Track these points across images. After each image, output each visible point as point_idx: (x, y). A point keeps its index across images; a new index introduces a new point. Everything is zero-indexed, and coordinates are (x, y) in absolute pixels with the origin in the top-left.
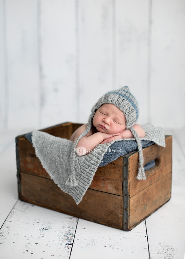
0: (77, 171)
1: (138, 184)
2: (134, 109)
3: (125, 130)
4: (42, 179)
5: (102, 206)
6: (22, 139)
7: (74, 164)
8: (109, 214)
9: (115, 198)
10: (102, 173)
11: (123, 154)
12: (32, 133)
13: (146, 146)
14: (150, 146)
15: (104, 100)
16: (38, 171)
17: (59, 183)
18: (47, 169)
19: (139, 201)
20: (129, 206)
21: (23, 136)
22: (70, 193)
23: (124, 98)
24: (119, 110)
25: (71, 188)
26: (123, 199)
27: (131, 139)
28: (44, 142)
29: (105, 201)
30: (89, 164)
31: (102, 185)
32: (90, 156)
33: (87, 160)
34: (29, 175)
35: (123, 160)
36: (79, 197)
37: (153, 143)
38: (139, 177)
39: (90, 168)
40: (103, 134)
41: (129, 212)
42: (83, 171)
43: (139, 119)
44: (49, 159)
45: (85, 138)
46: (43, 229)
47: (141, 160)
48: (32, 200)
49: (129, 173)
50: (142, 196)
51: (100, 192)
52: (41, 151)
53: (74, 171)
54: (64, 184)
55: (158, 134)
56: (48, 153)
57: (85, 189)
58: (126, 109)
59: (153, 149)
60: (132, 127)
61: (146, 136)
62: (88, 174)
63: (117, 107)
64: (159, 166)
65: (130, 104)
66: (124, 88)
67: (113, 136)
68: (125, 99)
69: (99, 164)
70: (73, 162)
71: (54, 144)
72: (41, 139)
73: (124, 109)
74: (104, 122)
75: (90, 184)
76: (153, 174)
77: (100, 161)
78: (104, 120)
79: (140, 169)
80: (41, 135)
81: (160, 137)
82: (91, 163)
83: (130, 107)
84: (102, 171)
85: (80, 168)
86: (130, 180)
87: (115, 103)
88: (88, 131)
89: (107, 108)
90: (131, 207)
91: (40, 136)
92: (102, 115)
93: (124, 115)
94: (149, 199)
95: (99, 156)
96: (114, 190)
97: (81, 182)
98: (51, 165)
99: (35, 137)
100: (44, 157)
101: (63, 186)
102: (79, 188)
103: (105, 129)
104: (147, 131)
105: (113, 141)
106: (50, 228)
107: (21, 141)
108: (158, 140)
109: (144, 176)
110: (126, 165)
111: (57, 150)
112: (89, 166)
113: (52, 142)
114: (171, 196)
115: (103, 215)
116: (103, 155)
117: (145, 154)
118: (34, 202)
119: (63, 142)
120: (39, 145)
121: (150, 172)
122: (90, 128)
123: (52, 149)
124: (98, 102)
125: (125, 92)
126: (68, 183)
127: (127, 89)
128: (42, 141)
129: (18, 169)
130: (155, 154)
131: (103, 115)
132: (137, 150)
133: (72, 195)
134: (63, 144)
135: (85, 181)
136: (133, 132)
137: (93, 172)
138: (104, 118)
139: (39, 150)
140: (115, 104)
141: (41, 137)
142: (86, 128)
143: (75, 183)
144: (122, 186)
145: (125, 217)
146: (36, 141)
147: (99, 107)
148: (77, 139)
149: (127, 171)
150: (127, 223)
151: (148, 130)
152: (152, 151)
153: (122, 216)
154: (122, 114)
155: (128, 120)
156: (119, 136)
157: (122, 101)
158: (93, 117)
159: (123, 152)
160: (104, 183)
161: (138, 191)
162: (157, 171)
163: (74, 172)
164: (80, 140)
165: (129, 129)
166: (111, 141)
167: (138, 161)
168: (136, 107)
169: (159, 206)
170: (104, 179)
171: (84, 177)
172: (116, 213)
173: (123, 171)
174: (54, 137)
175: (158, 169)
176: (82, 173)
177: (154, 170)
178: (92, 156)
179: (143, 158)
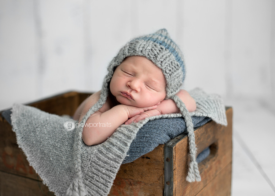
0: (86, 172)
1: (188, 188)
2: (179, 65)
3: (165, 99)
4: (31, 181)
7: (80, 160)
10: (128, 172)
11: (164, 141)
12: (11, 109)
13: (198, 125)
14: (204, 125)
15: (129, 50)
17: (57, 190)
18: (37, 167)
23: (162, 46)
24: (155, 67)
27: (175, 115)
30: (106, 159)
31: (128, 193)
32: (107, 147)
33: (101, 152)
35: (164, 151)
37: (209, 120)
38: (191, 178)
39: (107, 166)
40: (128, 107)
42: (95, 171)
43: (186, 81)
44: (39, 151)
45: (98, 116)
47: (192, 150)
49: (174, 172)
52: (26, 139)
53: (80, 172)
55: (216, 105)
56: (37, 141)
58: (166, 64)
59: (209, 130)
60: (176, 95)
61: (198, 109)
62: (104, 176)
63: (152, 62)
64: (216, 155)
65: (173, 57)
66: (160, 32)
67: (145, 111)
68: (164, 48)
69: (122, 160)
70: (79, 156)
71: (46, 126)
72: (25, 118)
73: (163, 64)
74: (129, 87)
75: (108, 193)
76: (208, 168)
77: (125, 155)
78: (129, 83)
79: (191, 165)
80: (26, 112)
81: (218, 110)
82: (109, 158)
83: (173, 62)
84: (128, 169)
85: (91, 167)
86: (176, 183)
87: (148, 55)
88: (103, 103)
89: (135, 64)
91: (24, 112)
92: (125, 75)
93: (164, 75)
95: (123, 146)
97: (93, 190)
98: (42, 161)
99: (17, 116)
100: (31, 148)
103: (131, 99)
104: (198, 101)
105: (146, 118)
108: (216, 115)
109: (198, 175)
110: (169, 160)
111: (51, 136)
112: (105, 163)
113: (44, 122)
116: (129, 145)
117: (197, 138)
120: (22, 128)
121: (203, 165)
122: (105, 98)
123: (43, 135)
124: (118, 54)
125: (164, 38)
126: (71, 191)
127: (166, 33)
128: (28, 121)
130: (212, 137)
131: (127, 76)
132: (185, 133)
135: (100, 188)
136: (179, 103)
137: (113, 172)
138: (130, 81)
139: (23, 136)
140: (148, 57)
142: (99, 97)
143: (83, 191)
144: (162, 194)
146: (18, 122)
147: (121, 63)
148: (83, 117)
149: (171, 169)
151: (199, 99)
152: (207, 133)
154: (160, 72)
155: (170, 83)
156: (156, 110)
157: (160, 51)
158: (111, 79)
159: (163, 138)
160: (132, 189)
162: (214, 163)
163: (80, 174)
164: (88, 118)
165: (172, 99)
166: (142, 120)
167: (188, 151)
168: (182, 63)
170: (132, 182)
171: (97, 181)
173: (164, 169)
174: (47, 114)
175: (214, 160)
176: (94, 174)
177: (210, 162)
178: (111, 146)
179: (195, 145)
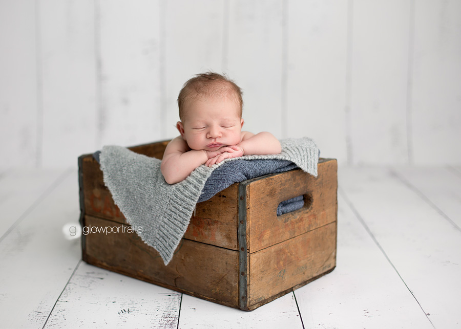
1: (267, 233)
5: (206, 269)
6: (88, 159)
8: (218, 282)
9: (227, 254)
10: (207, 211)
11: (239, 179)
14: (290, 171)
16: (111, 212)
18: (121, 205)
19: (270, 262)
20: (248, 267)
21: (90, 156)
22: (156, 246)
25: (157, 238)
26: (239, 257)
28: (117, 162)
29: (212, 259)
30: (183, 197)
31: (206, 233)
32: (184, 185)
33: (179, 190)
34: (97, 219)
35: (239, 189)
36: (168, 253)
37: (295, 167)
39: (184, 204)
41: (248, 278)
42: (173, 209)
44: (125, 189)
46: (123, 311)
48: (102, 262)
49: (248, 211)
50: (274, 254)
51: (204, 245)
52: (112, 177)
54: (146, 230)
55: (307, 153)
56: (123, 180)
57: (177, 239)
59: (297, 177)
61: (283, 153)
62: (181, 213)
64: (310, 208)
69: (198, 198)
71: (133, 165)
72: (113, 158)
75: (185, 231)
76: (297, 219)
77: (200, 192)
80: (115, 151)
82: (185, 195)
84: (206, 209)
85: (169, 205)
86: (250, 223)
90: (253, 271)
91: (113, 152)
94: (289, 262)
95: (199, 184)
96: (226, 240)
97: (171, 228)
98: (127, 200)
99: (106, 155)
100: (117, 187)
101: (145, 234)
102: (168, 237)
106: (136, 309)
107: (86, 162)
108: (304, 163)
110: (243, 198)
111: (137, 175)
112: (183, 200)
113: (131, 161)
114: (335, 263)
115: (209, 284)
116: (204, 183)
117: (280, 183)
118: (105, 264)
119: (147, 162)
120: (111, 166)
121: (291, 216)
123: (129, 174)
129: (81, 210)
130: (302, 186)
133: (159, 249)
134: (146, 164)
135: (178, 227)
137: (189, 210)
139: (110, 175)
141: (114, 155)
144: (236, 233)
145: (242, 286)
146: (106, 161)
149: (245, 209)
150: (245, 298)
151: (290, 145)
152: (294, 180)
153: (237, 284)
159: (238, 176)
160: (210, 229)
161: (267, 245)
162: (306, 215)
169: (311, 278)
170: (210, 222)
171: (175, 219)
172: (229, 280)
173: (238, 208)
175: (307, 213)
176: (173, 212)
177: (301, 213)
178: (188, 184)
